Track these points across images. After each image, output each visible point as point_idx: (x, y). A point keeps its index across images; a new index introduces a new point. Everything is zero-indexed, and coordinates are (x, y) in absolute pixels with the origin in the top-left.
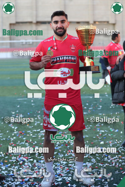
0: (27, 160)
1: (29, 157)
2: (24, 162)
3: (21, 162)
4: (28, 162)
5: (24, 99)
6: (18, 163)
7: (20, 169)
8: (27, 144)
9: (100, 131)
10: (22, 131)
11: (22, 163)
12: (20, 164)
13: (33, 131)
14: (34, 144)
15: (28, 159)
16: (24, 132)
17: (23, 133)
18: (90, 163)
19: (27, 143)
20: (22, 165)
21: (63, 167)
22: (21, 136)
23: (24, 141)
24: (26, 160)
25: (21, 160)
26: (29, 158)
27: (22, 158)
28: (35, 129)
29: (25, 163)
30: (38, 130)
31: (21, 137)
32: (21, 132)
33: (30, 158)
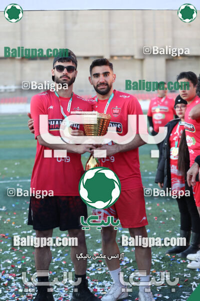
0: (15, 279)
1: (17, 273)
2: (10, 281)
3: (6, 282)
4: (16, 282)
5: (5, 182)
6: (2, 284)
7: (5, 292)
8: (13, 253)
9: (123, 232)
10: (5, 233)
11: (8, 283)
12: (4, 284)
13: (22, 233)
14: (23, 253)
15: (16, 277)
16: (7, 234)
17: (6, 236)
18: (109, 282)
19: (13, 251)
20: (8, 286)
21: (69, 288)
22: (4, 241)
23: (9, 249)
24: (13, 278)
25: (6, 279)
26: (17, 275)
27: (6, 276)
28: (25, 230)
29: (12, 284)
30: (28, 232)
31: (4, 243)
32: (4, 235)
33: (19, 275)
